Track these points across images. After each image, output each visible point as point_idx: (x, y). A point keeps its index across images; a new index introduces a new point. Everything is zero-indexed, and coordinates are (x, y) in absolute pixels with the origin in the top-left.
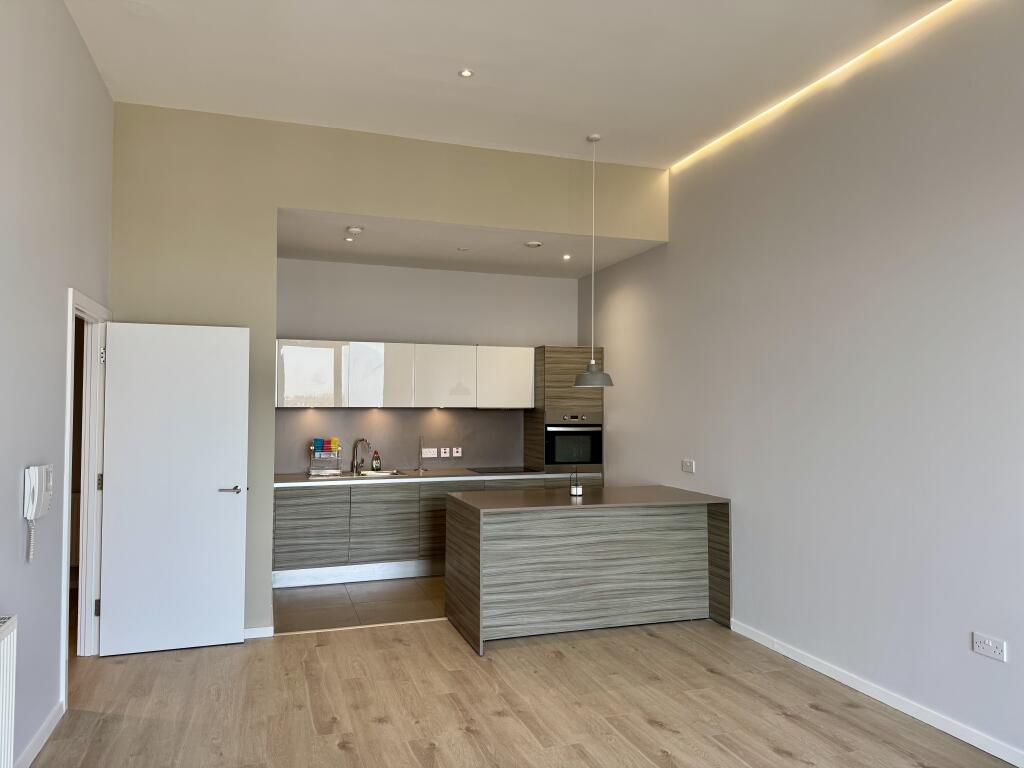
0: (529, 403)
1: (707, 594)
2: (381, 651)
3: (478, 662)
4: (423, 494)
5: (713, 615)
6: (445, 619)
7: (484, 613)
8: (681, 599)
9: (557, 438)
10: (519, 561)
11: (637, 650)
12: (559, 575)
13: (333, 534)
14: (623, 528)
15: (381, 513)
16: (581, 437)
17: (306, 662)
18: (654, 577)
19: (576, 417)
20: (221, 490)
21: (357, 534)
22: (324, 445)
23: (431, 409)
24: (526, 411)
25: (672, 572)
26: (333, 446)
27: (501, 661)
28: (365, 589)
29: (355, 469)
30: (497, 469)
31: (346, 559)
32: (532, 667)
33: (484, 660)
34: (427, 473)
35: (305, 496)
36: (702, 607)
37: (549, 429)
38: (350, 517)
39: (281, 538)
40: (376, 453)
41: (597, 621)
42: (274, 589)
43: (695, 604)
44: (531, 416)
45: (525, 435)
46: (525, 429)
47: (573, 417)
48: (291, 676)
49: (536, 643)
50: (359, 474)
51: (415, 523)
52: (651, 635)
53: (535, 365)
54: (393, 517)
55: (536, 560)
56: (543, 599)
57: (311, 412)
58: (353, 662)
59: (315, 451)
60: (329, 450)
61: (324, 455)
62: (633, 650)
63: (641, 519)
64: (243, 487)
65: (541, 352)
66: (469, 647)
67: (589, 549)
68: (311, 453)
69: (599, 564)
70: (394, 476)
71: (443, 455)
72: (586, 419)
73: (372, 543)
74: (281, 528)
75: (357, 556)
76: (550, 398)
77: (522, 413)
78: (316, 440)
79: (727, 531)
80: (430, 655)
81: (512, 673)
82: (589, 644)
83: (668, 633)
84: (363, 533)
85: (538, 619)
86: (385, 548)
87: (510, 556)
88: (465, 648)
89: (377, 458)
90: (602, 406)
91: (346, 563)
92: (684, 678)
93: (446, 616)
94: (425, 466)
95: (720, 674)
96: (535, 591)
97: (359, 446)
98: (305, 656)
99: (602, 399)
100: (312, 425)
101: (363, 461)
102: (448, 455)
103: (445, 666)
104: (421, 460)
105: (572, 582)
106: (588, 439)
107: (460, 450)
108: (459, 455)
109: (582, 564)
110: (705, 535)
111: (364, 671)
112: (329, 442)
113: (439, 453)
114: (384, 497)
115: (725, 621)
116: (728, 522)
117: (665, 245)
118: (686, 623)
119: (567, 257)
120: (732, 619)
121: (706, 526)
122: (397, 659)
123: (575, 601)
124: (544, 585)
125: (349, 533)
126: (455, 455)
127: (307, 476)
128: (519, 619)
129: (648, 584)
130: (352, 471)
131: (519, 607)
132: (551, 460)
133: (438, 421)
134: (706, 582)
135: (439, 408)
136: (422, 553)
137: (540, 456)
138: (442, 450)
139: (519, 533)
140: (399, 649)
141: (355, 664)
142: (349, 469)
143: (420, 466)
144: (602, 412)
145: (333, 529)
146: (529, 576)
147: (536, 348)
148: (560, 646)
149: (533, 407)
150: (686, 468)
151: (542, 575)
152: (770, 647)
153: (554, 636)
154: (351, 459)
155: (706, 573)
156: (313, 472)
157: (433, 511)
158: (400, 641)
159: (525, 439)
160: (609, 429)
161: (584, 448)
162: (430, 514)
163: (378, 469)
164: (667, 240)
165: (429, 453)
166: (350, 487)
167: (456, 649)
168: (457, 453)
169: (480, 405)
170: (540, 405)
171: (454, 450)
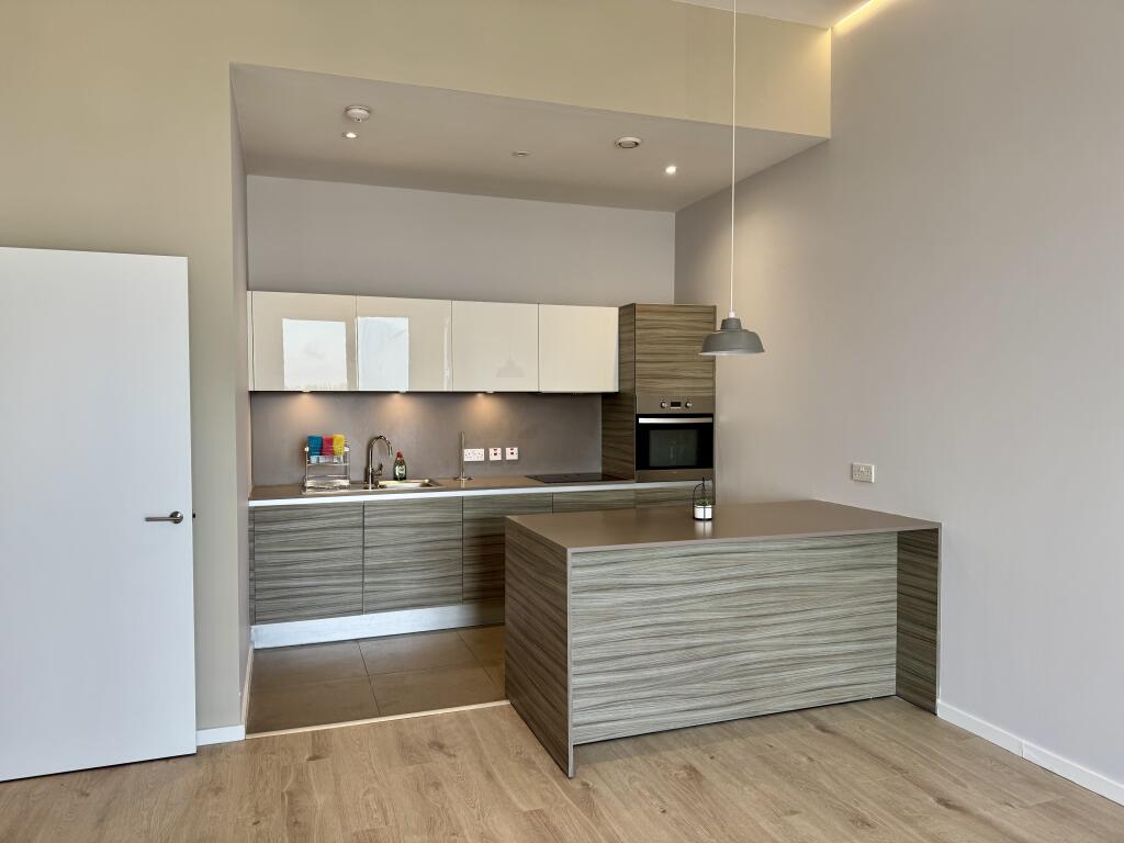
0: (611, 386)
1: (894, 660)
2: (411, 769)
3: (567, 790)
4: (468, 514)
5: (902, 692)
6: (505, 703)
7: (574, 703)
8: (860, 669)
9: (653, 433)
10: (623, 623)
11: (811, 760)
12: (683, 641)
13: (341, 572)
14: (777, 569)
15: (408, 540)
16: (682, 432)
17: (290, 794)
18: (820, 639)
19: (678, 404)
20: (148, 519)
21: (375, 571)
22: (323, 446)
23: (473, 394)
24: (606, 396)
25: (847, 632)
26: (337, 447)
27: (603, 789)
28: (387, 647)
29: (371, 479)
30: (566, 476)
31: (359, 606)
32: (656, 802)
33: (576, 785)
34: (471, 484)
35: (298, 519)
36: (884, 680)
37: (642, 421)
38: (364, 548)
39: (262, 579)
40: (399, 455)
41: (738, 708)
42: (256, 651)
43: (876, 676)
44: (612, 403)
45: (603, 428)
46: (603, 421)
47: (673, 404)
48: (263, 826)
49: (653, 751)
50: (376, 485)
51: (457, 554)
52: (823, 729)
53: (620, 332)
54: (427, 546)
55: (648, 621)
56: (658, 679)
57: (305, 398)
58: (368, 792)
59: (310, 454)
60: (332, 453)
61: (322, 460)
62: (804, 759)
63: (803, 554)
64: (186, 512)
65: (628, 313)
66: (549, 757)
67: (726, 602)
68: (305, 457)
69: (740, 623)
70: (427, 487)
71: (492, 458)
72: (692, 407)
73: (395, 582)
74: (263, 565)
75: (374, 602)
76: (642, 376)
77: (600, 400)
78: (311, 438)
79: (935, 571)
80: (490, 776)
81: (627, 815)
82: (733, 748)
83: (843, 722)
84: (383, 570)
85: (652, 709)
86: (415, 590)
87: (610, 616)
88: (543, 761)
89: (401, 463)
90: (713, 388)
91: (360, 612)
92: (908, 821)
93: (507, 698)
94: (469, 472)
95: (961, 810)
96: (645, 667)
97: (376, 446)
98: (290, 781)
99: (713, 379)
100: (307, 417)
101: (381, 467)
102: (499, 458)
103: (515, 799)
104: (462, 465)
105: (701, 651)
106: (693, 434)
107: (516, 450)
108: (515, 457)
109: (716, 625)
110: (893, 574)
111: (385, 813)
112: (330, 441)
113: (487, 455)
114: (411, 518)
115: (929, 703)
116: (936, 557)
117: (825, 142)
118: (865, 704)
119: (671, 170)
120: (939, 701)
121: (895, 561)
122: (437, 785)
123: (704, 681)
124: (660, 658)
125: (364, 571)
126: (509, 457)
127: (300, 489)
128: (622, 711)
129: (810, 650)
130: (366, 480)
131: (619, 693)
132: (644, 464)
133: (485, 410)
134: (894, 643)
135: (485, 393)
136: (465, 595)
137: (628, 458)
138: (492, 451)
139: (622, 580)
140: (439, 762)
141: (370, 797)
142: (362, 478)
143: (461, 473)
144: (713, 398)
145: (340, 564)
146: (639, 646)
147: (620, 309)
148: (690, 755)
149: (617, 390)
150: (857, 476)
151: (657, 642)
152: (1014, 751)
153: (676, 734)
154: (364, 464)
155: (894, 631)
156: (309, 483)
157: (482, 537)
158: (441, 747)
159: (603, 436)
160: (723, 420)
161: (688, 447)
162: (476, 541)
163: (403, 478)
164: (829, 136)
165: (473, 455)
166: (363, 505)
167: (529, 764)
168: (512, 454)
169: (544, 389)
170: (628, 386)
171: (508, 450)
